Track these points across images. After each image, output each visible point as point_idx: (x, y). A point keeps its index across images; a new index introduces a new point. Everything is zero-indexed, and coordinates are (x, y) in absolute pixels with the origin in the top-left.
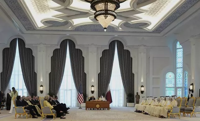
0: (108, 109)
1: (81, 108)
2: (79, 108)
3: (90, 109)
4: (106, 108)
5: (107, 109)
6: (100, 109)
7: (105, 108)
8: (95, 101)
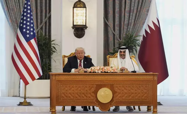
0: (149, 110)
1: (29, 104)
2: (21, 104)
3: (68, 108)
4: (143, 104)
5: (144, 108)
6: (112, 108)
7: (135, 103)
8: (94, 73)
